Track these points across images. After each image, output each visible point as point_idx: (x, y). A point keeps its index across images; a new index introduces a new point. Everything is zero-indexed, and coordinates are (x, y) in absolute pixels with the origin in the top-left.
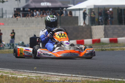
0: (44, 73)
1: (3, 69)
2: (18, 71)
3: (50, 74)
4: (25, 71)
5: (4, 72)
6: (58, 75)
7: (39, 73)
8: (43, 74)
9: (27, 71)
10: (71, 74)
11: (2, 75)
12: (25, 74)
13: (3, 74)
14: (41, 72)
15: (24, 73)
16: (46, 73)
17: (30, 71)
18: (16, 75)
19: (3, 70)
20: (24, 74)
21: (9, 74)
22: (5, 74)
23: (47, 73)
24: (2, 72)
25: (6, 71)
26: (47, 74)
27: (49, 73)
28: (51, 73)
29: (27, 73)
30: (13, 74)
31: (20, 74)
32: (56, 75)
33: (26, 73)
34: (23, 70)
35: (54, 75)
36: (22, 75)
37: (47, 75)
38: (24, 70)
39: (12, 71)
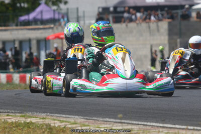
0: (140, 123)
1: (67, 116)
2: (94, 120)
3: (150, 125)
4: (107, 119)
5: (68, 122)
6: (164, 127)
7: (130, 124)
8: (138, 124)
9: (109, 120)
10: (185, 125)
11: (64, 127)
12: (106, 126)
13: (67, 126)
14: (135, 122)
15: (104, 123)
16: (143, 123)
17: (114, 121)
18: (89, 127)
19: (69, 118)
20: (103, 126)
21: (77, 125)
22: (70, 126)
23: (146, 123)
24: (66, 122)
25: (72, 121)
26: (144, 125)
27: (148, 124)
28: (152, 124)
29: (109, 124)
30: (85, 126)
31: (96, 126)
32: (161, 127)
33: (106, 124)
34: (103, 118)
35: (158, 126)
36: (100, 126)
37: (144, 127)
38: (105, 118)
39: (83, 120)
